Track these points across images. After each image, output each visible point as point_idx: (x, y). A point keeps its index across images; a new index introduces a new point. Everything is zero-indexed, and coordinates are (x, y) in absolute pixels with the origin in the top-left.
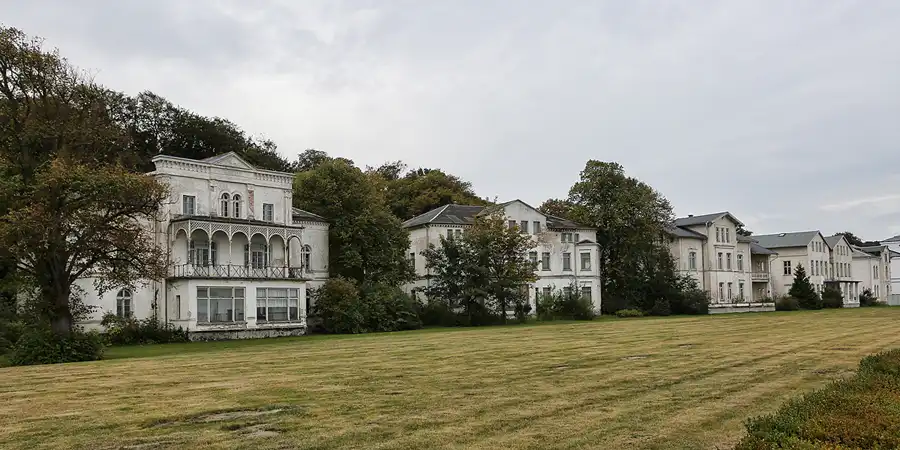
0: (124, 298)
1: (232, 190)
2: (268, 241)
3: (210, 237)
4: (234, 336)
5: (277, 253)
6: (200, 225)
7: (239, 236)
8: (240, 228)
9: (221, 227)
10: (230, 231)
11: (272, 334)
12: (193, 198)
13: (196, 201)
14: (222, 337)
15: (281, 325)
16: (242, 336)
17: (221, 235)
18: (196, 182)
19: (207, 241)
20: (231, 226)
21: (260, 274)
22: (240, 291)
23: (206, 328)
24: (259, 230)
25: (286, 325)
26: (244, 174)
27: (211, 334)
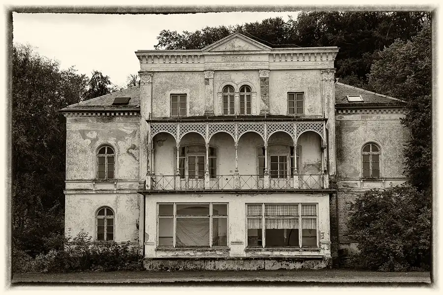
0: (105, 217)
1: (238, 80)
2: (295, 140)
3: (207, 141)
4: (209, 266)
5: (310, 156)
6: (193, 128)
7: (250, 138)
8: (251, 127)
9: (222, 127)
10: (236, 132)
11: (269, 265)
12: (184, 96)
13: (188, 100)
14: (190, 266)
15: (285, 254)
16: (221, 266)
17: (223, 137)
18: (187, 77)
19: (203, 146)
20: (236, 125)
21: (281, 184)
22: (222, 209)
23: (170, 255)
24: (280, 127)
25: (294, 254)
26: (253, 58)
27: (176, 262)
